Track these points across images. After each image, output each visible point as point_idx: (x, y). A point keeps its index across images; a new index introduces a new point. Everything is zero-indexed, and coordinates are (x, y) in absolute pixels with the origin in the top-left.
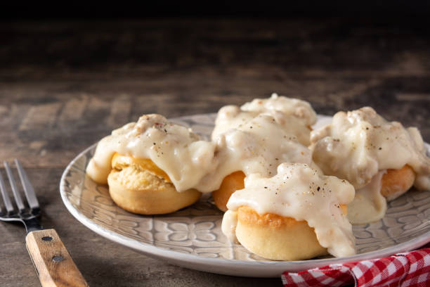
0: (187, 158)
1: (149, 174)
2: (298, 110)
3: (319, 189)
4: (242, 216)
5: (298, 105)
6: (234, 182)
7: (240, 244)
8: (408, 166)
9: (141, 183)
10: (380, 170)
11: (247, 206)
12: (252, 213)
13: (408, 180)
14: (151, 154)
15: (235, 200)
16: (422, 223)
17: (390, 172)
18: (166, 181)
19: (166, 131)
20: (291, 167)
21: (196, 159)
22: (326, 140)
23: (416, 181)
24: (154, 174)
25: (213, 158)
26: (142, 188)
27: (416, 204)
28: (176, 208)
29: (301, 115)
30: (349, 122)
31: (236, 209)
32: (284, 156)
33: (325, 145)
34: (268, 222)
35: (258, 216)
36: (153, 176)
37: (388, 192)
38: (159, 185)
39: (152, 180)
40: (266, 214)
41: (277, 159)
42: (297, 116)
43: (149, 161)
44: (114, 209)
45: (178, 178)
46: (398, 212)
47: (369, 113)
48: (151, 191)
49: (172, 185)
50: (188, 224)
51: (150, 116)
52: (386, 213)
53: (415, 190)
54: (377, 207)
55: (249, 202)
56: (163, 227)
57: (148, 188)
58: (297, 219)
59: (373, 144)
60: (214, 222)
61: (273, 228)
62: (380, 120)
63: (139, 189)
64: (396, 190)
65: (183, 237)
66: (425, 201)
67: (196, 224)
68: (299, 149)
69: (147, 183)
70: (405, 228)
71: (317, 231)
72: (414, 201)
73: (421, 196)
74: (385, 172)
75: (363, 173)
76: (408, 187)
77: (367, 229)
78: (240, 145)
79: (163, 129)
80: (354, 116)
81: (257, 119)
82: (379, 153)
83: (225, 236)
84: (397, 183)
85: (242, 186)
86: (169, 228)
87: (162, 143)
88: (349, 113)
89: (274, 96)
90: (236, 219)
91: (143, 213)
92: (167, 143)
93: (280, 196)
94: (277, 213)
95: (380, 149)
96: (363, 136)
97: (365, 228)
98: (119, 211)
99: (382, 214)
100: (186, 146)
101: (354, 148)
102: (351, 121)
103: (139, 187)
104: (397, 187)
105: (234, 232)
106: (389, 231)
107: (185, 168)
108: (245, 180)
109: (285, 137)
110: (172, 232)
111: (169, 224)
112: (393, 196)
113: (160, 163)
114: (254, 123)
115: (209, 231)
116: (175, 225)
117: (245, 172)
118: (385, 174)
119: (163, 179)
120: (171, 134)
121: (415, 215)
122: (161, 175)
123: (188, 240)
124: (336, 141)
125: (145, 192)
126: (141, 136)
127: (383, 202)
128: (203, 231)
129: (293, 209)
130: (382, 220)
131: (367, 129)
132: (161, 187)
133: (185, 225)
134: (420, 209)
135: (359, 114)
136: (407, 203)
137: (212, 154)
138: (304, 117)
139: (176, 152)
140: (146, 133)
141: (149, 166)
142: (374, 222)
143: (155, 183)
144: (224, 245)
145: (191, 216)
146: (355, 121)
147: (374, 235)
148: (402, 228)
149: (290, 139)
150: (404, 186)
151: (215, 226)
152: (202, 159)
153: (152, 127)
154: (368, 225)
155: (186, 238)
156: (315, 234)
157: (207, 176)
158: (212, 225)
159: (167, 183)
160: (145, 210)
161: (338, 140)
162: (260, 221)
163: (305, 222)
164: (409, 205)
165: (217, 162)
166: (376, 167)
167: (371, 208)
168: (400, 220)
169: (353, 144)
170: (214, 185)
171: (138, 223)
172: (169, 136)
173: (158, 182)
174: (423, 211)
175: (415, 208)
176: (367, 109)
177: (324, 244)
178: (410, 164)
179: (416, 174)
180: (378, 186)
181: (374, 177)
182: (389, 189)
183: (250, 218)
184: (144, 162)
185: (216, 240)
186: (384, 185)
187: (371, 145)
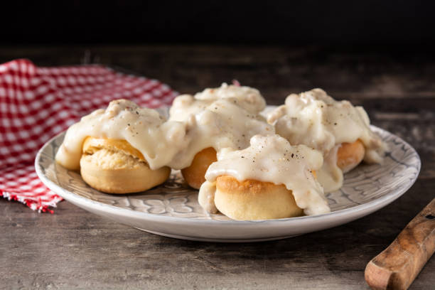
0: (162, 136)
1: (124, 155)
2: (250, 96)
3: (293, 156)
4: (221, 184)
5: (249, 92)
6: (205, 158)
7: (218, 212)
8: (359, 141)
9: (116, 164)
10: (336, 144)
11: (225, 175)
12: (232, 180)
13: (360, 154)
14: (126, 134)
15: (211, 171)
16: (379, 189)
17: (345, 145)
18: (140, 160)
19: (137, 113)
20: (264, 139)
21: (170, 137)
22: (285, 118)
23: (366, 155)
24: (129, 154)
25: (185, 137)
26: (118, 168)
27: (369, 175)
28: (149, 186)
29: (252, 101)
30: (303, 103)
31: (215, 179)
32: (250, 132)
33: (285, 123)
34: (249, 188)
35: (238, 183)
36: (127, 156)
37: (343, 164)
38: (133, 164)
39: (127, 160)
40: (246, 181)
41: (244, 136)
42: (249, 102)
43: (124, 141)
45: (153, 156)
46: (353, 182)
47: (320, 94)
48: (127, 170)
49: (145, 163)
50: (162, 200)
51: (120, 101)
52: (344, 184)
53: (365, 164)
54: (335, 178)
55: (229, 171)
56: (139, 203)
57: (124, 167)
58: (276, 183)
59: (328, 121)
60: (186, 197)
61: (254, 193)
62: (330, 99)
63: (116, 169)
64: (350, 163)
65: (161, 210)
66: (376, 172)
67: (170, 200)
68: (263, 126)
69: (122, 163)
70: (365, 193)
71: (294, 194)
72: (365, 173)
73: (371, 168)
74: (340, 146)
75: (322, 146)
76: (360, 160)
77: (330, 197)
78: (208, 123)
79: (135, 112)
80: (306, 97)
81: (218, 102)
82: (335, 128)
83: (201, 208)
84: (351, 156)
85: (215, 159)
86: (145, 203)
87: (136, 124)
88: (302, 95)
89: (224, 85)
90: (214, 189)
91: (116, 193)
92: (140, 123)
93: (257, 163)
94: (257, 179)
95: (336, 124)
96: (319, 112)
97: (328, 196)
99: (340, 184)
100: (158, 126)
101: (312, 124)
102: (305, 101)
103: (114, 167)
104: (351, 160)
105: (212, 201)
106: (350, 197)
107: (161, 146)
108: (218, 154)
109: (248, 116)
110: (149, 207)
111: (144, 201)
112: (347, 169)
113: (134, 143)
114: (218, 105)
115: (184, 205)
116: (150, 202)
117: (216, 148)
118: (340, 148)
119: (138, 159)
120: (143, 115)
121: (371, 183)
122: (136, 156)
123: (166, 212)
124: (294, 120)
125: (120, 171)
126: (115, 118)
127: (340, 173)
128: (179, 205)
129: (272, 173)
130: (340, 190)
131: (322, 107)
132: (136, 166)
133: (161, 202)
134: (374, 178)
135: (312, 95)
136: (359, 175)
137: (185, 133)
138: (255, 103)
139: (150, 132)
140: (119, 116)
141: (124, 146)
142: (334, 192)
143: (130, 162)
144: (201, 215)
145: (163, 194)
146: (309, 101)
147: (338, 202)
148: (362, 194)
149: (253, 117)
150: (356, 158)
151: (188, 201)
152: (175, 137)
153: (124, 110)
154: (329, 194)
155: (164, 211)
156: (293, 197)
157: (180, 153)
158: (186, 200)
159: (141, 162)
160: (121, 190)
161: (296, 119)
162: (241, 187)
163: (283, 186)
164: (362, 176)
165: (189, 140)
166: (333, 141)
167: (330, 179)
168: (357, 188)
169: (310, 120)
170: (187, 161)
171: (115, 201)
172: (141, 117)
173: (132, 162)
174: (377, 180)
175: (367, 178)
176: (318, 90)
177: (301, 205)
178: (362, 138)
179: (366, 148)
180: (334, 158)
181: (332, 150)
182: (344, 162)
183: (231, 185)
184: (119, 143)
185: (193, 212)
186: (340, 158)
187: (327, 121)
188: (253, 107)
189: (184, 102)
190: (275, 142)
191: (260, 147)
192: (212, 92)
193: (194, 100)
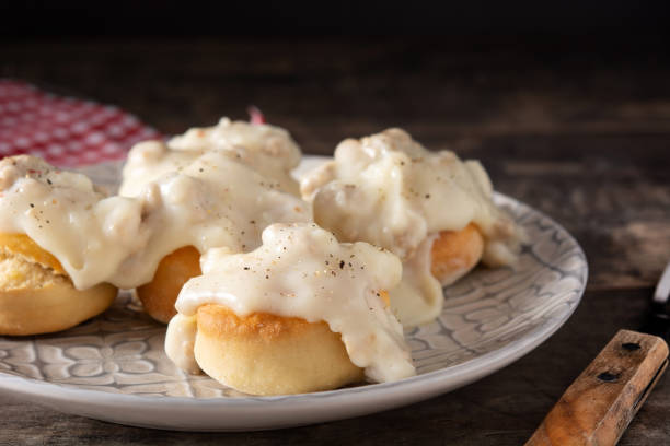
0: (95, 227)
1: (25, 262)
2: (270, 143)
3: (342, 265)
4: (205, 320)
5: (269, 135)
6: (178, 266)
7: (202, 373)
8: (473, 226)
9: (10, 279)
10: (429, 234)
11: (213, 303)
12: (226, 314)
13: (473, 250)
14: (27, 224)
15: (188, 295)
16: (511, 319)
17: (446, 235)
18: (55, 272)
19: (49, 182)
20: (287, 232)
21: (110, 228)
22: (332, 186)
23: (485, 252)
24: (32, 260)
25: (140, 227)
26: (12, 287)
27: (492, 289)
28: (74, 321)
29: (275, 151)
30: (368, 156)
31: (194, 310)
32: (265, 215)
33: (332, 195)
34: (257, 329)
35: (237, 319)
36: (30, 264)
37: (443, 271)
38: (42, 280)
39: (30, 272)
40: (251, 315)
41: (253, 222)
42: (269, 154)
43: (24, 237)
45: (79, 265)
46: (461, 304)
47: (399, 139)
48: (29, 291)
49: (66, 278)
50: (99, 347)
51: (17, 158)
52: (445, 308)
53: (483, 267)
54: (428, 298)
55: (220, 295)
56: (56, 355)
57: (23, 286)
58: (310, 320)
59: (414, 191)
60: (145, 341)
61: (267, 340)
62: (418, 149)
63: (8, 289)
64: (456, 267)
65: (94, 369)
66: (505, 284)
67: (113, 346)
68: (289, 203)
69: (21, 278)
70: (483, 328)
71: (345, 339)
72: (485, 285)
73: (496, 276)
74: (437, 236)
75: (402, 239)
76: (474, 261)
77: (416, 336)
78: (185, 201)
79: (44, 180)
80: (374, 145)
81: (207, 157)
82: (427, 203)
83: (170, 363)
84: (457, 255)
85: (197, 272)
86: (66, 355)
87: (45, 203)
88: (366, 141)
89: (224, 122)
90: (193, 329)
91: (12, 333)
92: (54, 202)
93: (274, 280)
94: (273, 311)
95: (428, 196)
96: (396, 175)
97: (413, 333)
99: (436, 309)
100: (89, 208)
101: (384, 197)
102: (371, 153)
103: (6, 286)
104: (458, 262)
105: (190, 352)
106: (455, 335)
107: (93, 245)
108: (202, 260)
109: (262, 184)
110: (72, 362)
111: (64, 349)
112: (451, 279)
113: (43, 241)
114: (206, 163)
115: (139, 357)
116: (74, 351)
117: (199, 248)
118: (436, 242)
119: (50, 269)
120: (59, 187)
121: (494, 307)
122: (47, 265)
123: (104, 374)
124: (350, 189)
125: (16, 294)
126: (5, 193)
127: (436, 288)
128: (129, 357)
129: (301, 300)
130: (437, 319)
131: (402, 163)
132: (48, 284)
133: (95, 350)
134: (501, 296)
135: (384, 141)
136: (472, 290)
137: (139, 219)
138: (280, 154)
139: (73, 218)
140: (14, 188)
141: (24, 247)
142: (427, 324)
143: (36, 276)
144: (171, 378)
145: (102, 333)
146: (378, 154)
147: (432, 346)
148: (477, 329)
149: (271, 186)
150: (468, 259)
151: (149, 349)
152: (120, 229)
153: (24, 176)
154: (416, 330)
155: (100, 370)
156: (342, 345)
157: (130, 259)
158: (144, 346)
159: (57, 276)
160: (20, 329)
161: (353, 187)
162: (242, 327)
163: (324, 324)
164: (479, 292)
165: (148, 232)
166: (423, 228)
167: (418, 300)
168: (469, 317)
169: (380, 190)
170: (144, 272)
171: (7, 351)
172: (56, 190)
173: (40, 276)
174: (506, 300)
175: (489, 296)
176: (395, 132)
177: (359, 361)
178: (477, 222)
179: (486, 239)
180: (426, 260)
181: (421, 246)
182: (443, 266)
183: (224, 324)
184: (15, 240)
185: (155, 371)
186: (436, 260)
187: (412, 191)
188: (277, 164)
189: (148, 156)
190: (308, 238)
191: (279, 250)
192: (201, 135)
193: (167, 151)
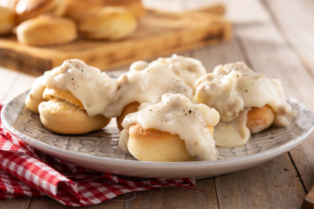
1: (68, 103)
3: (190, 112)
8: (267, 106)
9: (61, 109)
10: (245, 108)
11: (135, 124)
13: (269, 119)
14: (70, 87)
17: (254, 109)
18: (81, 108)
19: (82, 71)
22: (206, 83)
23: (275, 119)
24: (71, 102)
25: (116, 91)
26: (62, 112)
27: (273, 136)
28: (88, 130)
30: (225, 72)
31: (129, 127)
33: (205, 87)
34: (150, 135)
35: (143, 131)
37: (252, 125)
38: (75, 111)
39: (70, 107)
40: (148, 129)
43: (68, 92)
44: (42, 129)
45: (89, 106)
46: (259, 141)
48: (68, 115)
49: (85, 111)
50: (95, 142)
51: (72, 60)
52: (250, 140)
53: (274, 127)
55: (138, 121)
57: (66, 112)
58: (172, 133)
63: (60, 113)
64: (258, 124)
65: (89, 149)
69: (66, 109)
71: (186, 143)
73: (279, 131)
74: (250, 109)
75: (232, 108)
76: (269, 123)
77: (232, 151)
79: (80, 70)
80: (228, 68)
82: (245, 94)
84: (259, 119)
86: (80, 143)
87: (78, 79)
88: (225, 66)
89: (175, 56)
92: (82, 78)
93: (160, 116)
94: (157, 128)
95: (246, 91)
96: (234, 80)
97: (231, 149)
98: (45, 130)
99: (246, 140)
100: (97, 82)
101: (227, 90)
104: (259, 122)
106: (249, 152)
109: (174, 79)
110: (81, 146)
111: (81, 141)
112: (257, 129)
117: (140, 102)
118: (249, 111)
119: (79, 107)
121: (271, 142)
122: (78, 105)
123: (92, 151)
124: (213, 85)
127: (247, 132)
128: (106, 146)
129: (170, 124)
130: (245, 145)
131: (238, 76)
132: (77, 113)
133: (93, 142)
134: (276, 138)
135: (233, 66)
137: (116, 88)
140: (67, 72)
141: (68, 96)
142: (239, 146)
143: (72, 109)
146: (230, 71)
148: (259, 150)
149: (177, 81)
150: (265, 122)
153: (73, 67)
154: (234, 148)
156: (185, 146)
157: (111, 104)
159: (81, 110)
161: (215, 85)
162: (144, 134)
163: (178, 136)
164: (269, 136)
165: (119, 95)
166: (242, 104)
167: (237, 136)
168: (259, 145)
169: (226, 86)
171: (57, 139)
173: (74, 109)
175: (272, 138)
178: (270, 105)
179: (275, 114)
181: (241, 112)
182: (253, 123)
183: (137, 132)
186: (249, 120)
187: (240, 88)
191: (166, 103)
192: (163, 60)
